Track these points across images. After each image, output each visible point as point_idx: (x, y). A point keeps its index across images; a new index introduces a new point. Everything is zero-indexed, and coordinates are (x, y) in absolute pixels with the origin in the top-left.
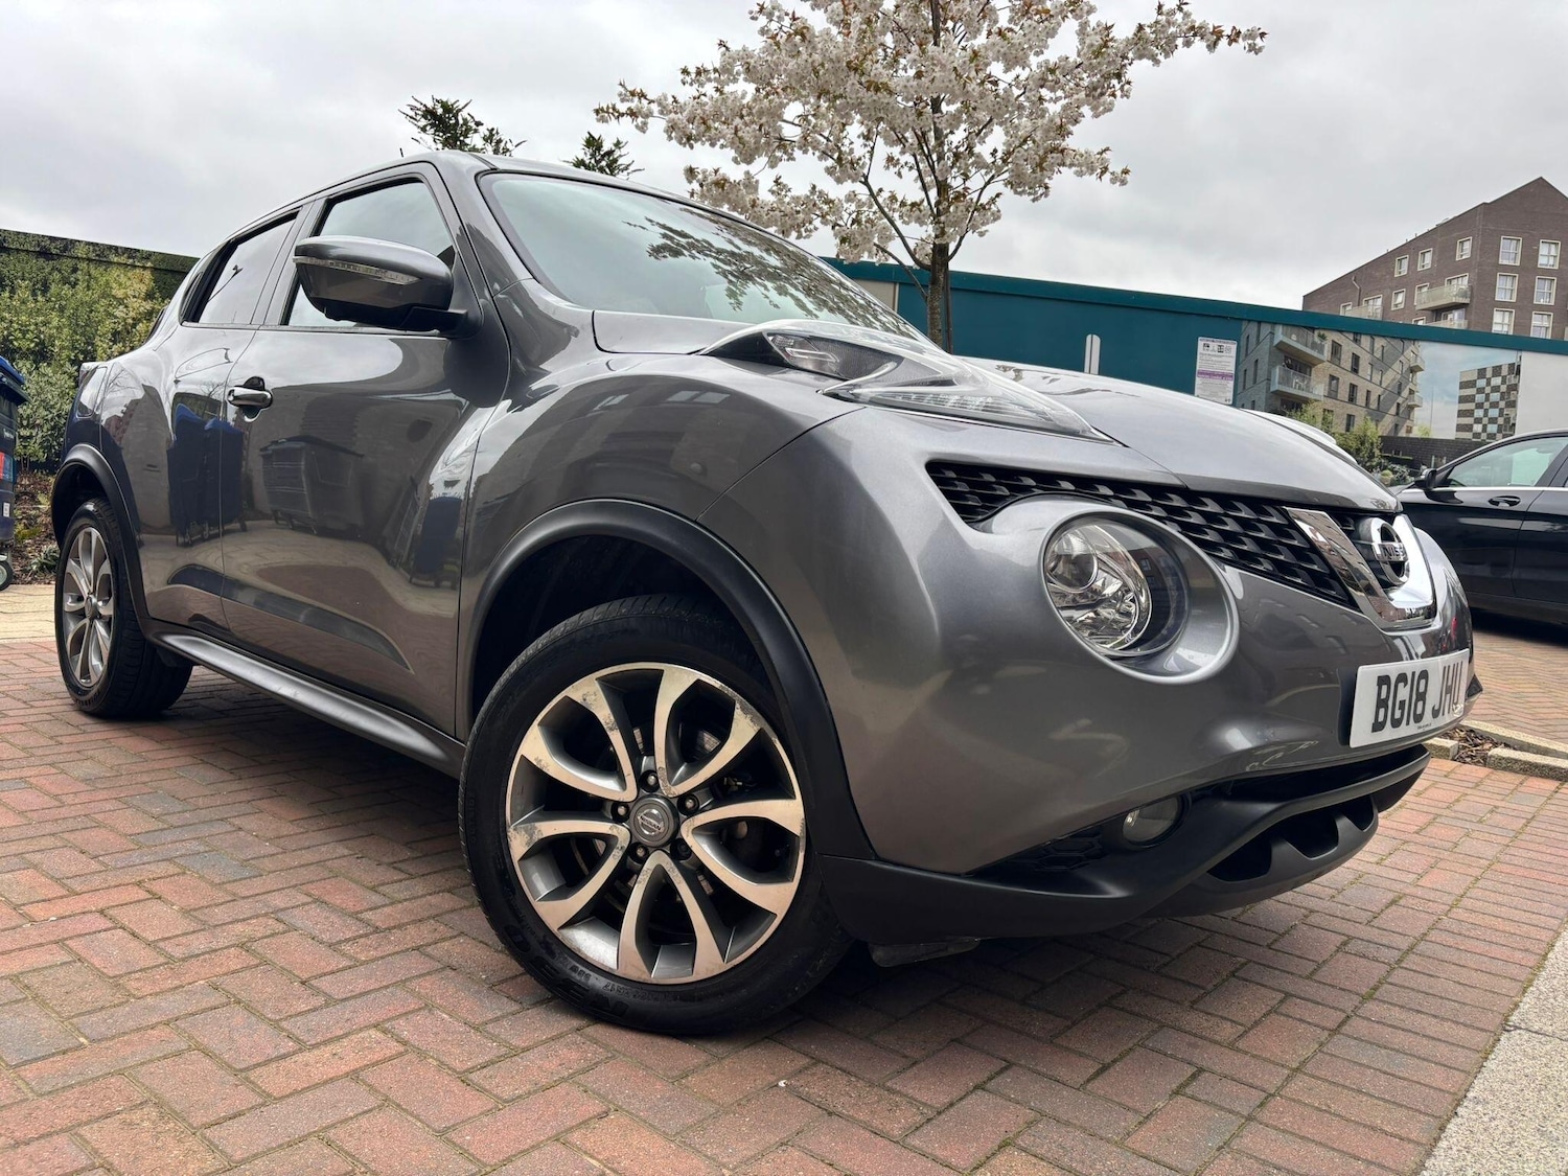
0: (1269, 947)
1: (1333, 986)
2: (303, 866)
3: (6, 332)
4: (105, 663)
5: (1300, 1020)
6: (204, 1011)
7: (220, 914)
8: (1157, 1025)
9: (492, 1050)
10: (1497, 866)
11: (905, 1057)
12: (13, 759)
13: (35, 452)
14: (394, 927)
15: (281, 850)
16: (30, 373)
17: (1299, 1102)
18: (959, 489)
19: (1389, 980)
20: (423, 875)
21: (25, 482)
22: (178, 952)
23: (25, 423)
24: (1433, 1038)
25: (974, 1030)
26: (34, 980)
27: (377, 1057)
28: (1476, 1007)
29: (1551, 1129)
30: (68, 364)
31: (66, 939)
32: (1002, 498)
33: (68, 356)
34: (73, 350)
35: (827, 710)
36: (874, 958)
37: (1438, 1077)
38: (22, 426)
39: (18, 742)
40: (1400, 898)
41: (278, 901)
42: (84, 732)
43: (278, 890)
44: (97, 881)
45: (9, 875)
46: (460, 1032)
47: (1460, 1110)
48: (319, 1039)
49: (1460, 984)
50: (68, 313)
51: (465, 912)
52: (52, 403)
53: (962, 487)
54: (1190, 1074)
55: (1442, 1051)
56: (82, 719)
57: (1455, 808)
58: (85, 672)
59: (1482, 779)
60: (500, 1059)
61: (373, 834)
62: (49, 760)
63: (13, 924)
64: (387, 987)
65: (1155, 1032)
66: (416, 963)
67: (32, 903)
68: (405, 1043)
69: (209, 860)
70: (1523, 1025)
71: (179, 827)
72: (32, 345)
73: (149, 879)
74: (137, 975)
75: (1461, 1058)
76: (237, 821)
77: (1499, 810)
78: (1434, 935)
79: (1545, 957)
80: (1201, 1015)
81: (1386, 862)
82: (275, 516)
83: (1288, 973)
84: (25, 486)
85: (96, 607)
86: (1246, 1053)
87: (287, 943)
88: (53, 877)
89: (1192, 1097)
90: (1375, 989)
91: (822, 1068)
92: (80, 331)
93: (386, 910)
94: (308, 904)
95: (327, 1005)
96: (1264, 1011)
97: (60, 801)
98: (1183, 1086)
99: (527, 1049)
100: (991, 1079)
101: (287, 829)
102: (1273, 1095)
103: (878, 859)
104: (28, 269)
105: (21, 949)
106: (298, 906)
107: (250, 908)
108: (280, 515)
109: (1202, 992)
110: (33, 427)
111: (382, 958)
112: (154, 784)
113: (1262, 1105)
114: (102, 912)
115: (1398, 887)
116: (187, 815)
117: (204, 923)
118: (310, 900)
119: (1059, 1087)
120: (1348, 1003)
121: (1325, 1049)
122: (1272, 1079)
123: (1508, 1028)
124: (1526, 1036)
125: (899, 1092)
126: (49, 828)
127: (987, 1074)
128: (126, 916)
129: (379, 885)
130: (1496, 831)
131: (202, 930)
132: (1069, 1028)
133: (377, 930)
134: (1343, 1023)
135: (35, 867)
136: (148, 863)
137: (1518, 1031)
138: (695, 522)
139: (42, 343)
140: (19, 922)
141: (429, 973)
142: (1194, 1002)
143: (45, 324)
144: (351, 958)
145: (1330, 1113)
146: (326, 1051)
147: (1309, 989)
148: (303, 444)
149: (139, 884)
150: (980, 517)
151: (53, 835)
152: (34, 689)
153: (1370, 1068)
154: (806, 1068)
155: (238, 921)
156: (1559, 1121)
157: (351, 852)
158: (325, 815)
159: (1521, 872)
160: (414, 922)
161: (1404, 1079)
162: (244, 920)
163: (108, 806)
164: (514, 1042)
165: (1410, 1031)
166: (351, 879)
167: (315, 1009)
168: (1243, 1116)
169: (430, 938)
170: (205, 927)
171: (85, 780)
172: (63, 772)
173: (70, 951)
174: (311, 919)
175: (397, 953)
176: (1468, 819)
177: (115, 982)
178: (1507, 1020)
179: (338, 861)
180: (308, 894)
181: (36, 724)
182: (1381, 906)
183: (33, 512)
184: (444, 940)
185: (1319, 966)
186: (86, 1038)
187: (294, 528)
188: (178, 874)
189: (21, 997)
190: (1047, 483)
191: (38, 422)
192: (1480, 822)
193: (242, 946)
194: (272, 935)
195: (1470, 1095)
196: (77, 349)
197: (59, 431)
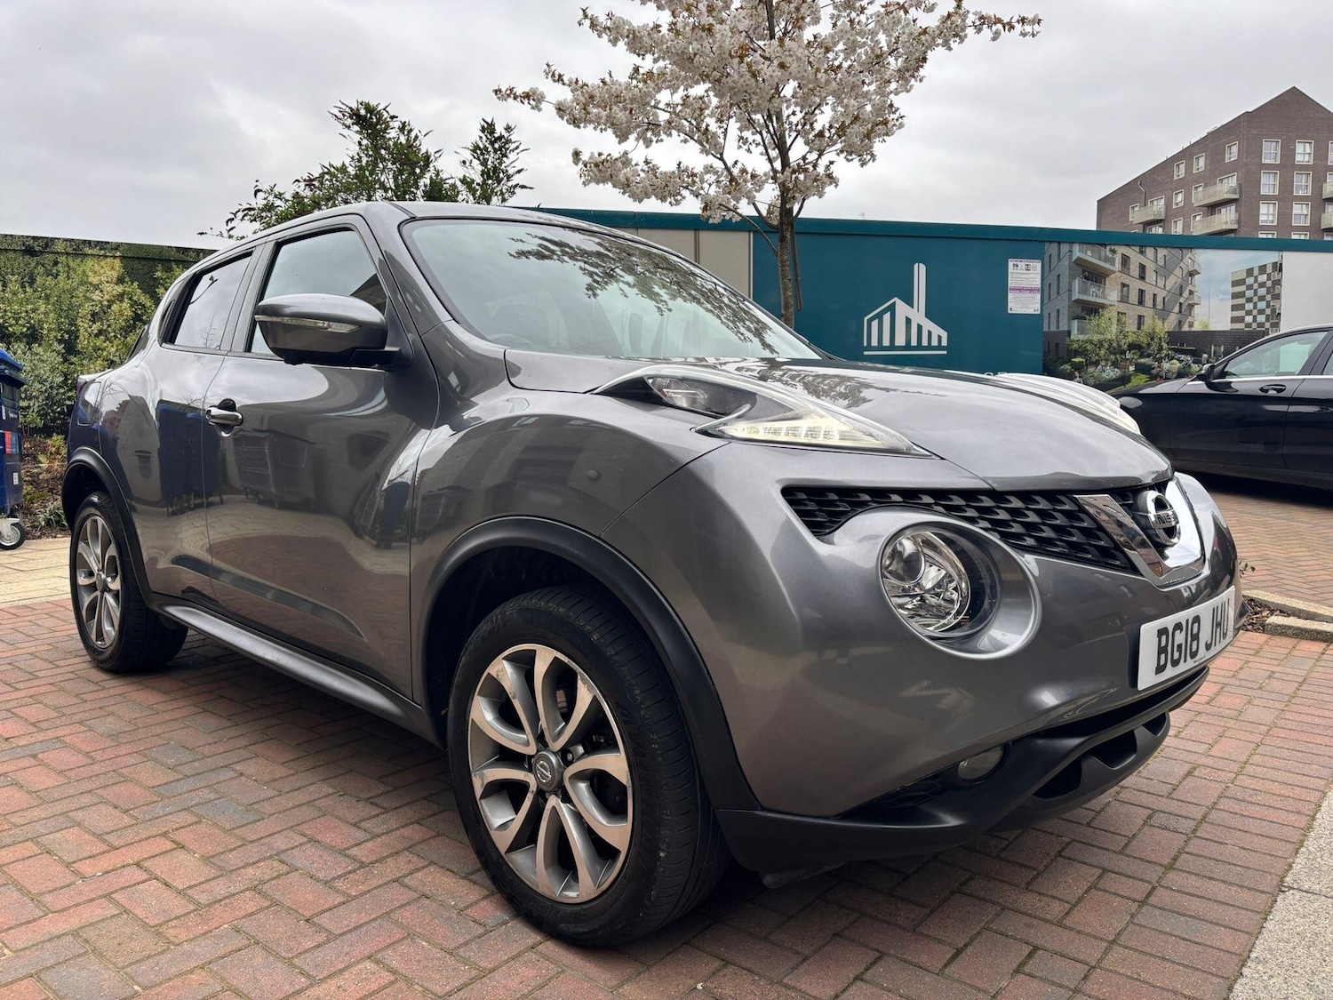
0: (1088, 825)
1: (1141, 859)
2: (296, 806)
4: (117, 628)
5: (1115, 894)
6: (230, 953)
7: (234, 859)
8: (999, 909)
9: (466, 972)
10: (1275, 731)
11: (797, 953)
12: (47, 720)
13: (33, 420)
14: (376, 861)
15: (277, 793)
16: (25, 354)
17: (1115, 972)
18: (809, 508)
19: (1186, 850)
20: (395, 808)
21: (27, 445)
22: (203, 899)
24: (1223, 903)
25: (851, 924)
26: (90, 934)
27: (374, 987)
28: (1257, 870)
29: (1318, 983)
30: (56, 343)
31: (112, 893)
32: (844, 513)
33: (55, 337)
34: (59, 332)
35: (714, 692)
36: (764, 882)
37: (1225, 939)
38: (21, 398)
39: (49, 703)
40: (1195, 769)
41: (280, 843)
42: (104, 688)
43: (279, 832)
44: (130, 835)
45: (59, 835)
46: (439, 959)
47: (1245, 971)
48: (325, 973)
49: (1245, 849)
50: (52, 300)
51: (432, 841)
52: (45, 377)
53: (812, 507)
54: (1027, 952)
55: (1230, 915)
56: (99, 676)
57: (1241, 676)
58: (100, 635)
59: (1261, 645)
60: (473, 980)
61: (351, 771)
62: (77, 718)
63: (68, 882)
64: (375, 919)
65: (998, 915)
66: (397, 895)
67: (81, 860)
68: (394, 972)
69: (220, 807)
70: (1295, 886)
71: (192, 776)
72: (25, 329)
73: (173, 830)
74: (173, 923)
75: (1245, 920)
76: (238, 767)
77: (1276, 676)
78: (1224, 804)
79: (1313, 818)
80: (1035, 895)
81: (1182, 735)
82: (245, 491)
83: (1105, 849)
84: (27, 449)
85: (105, 582)
86: (1072, 929)
87: (291, 883)
88: (94, 833)
89: (1029, 975)
90: (1175, 859)
91: (731, 969)
92: (63, 314)
93: (369, 845)
94: (301, 845)
95: (328, 941)
96: (1086, 888)
97: (91, 757)
98: (1023, 964)
99: (493, 970)
100: (866, 970)
101: (280, 771)
102: (1094, 968)
103: (764, 809)
104: (16, 265)
105: (77, 905)
106: (296, 847)
107: (258, 852)
108: (248, 490)
109: (1035, 872)
110: (30, 399)
111: (369, 891)
112: (167, 735)
113: (1085, 978)
114: (137, 864)
115: (1192, 758)
116: (197, 764)
117: (221, 868)
118: (305, 840)
119: (921, 973)
120: (1153, 874)
121: (1135, 921)
122: (1091, 952)
123: (1283, 889)
124: (1298, 895)
125: (793, 988)
126: (85, 786)
127: (864, 965)
128: (157, 866)
129: (361, 821)
130: (1274, 696)
131: (221, 876)
132: (929, 915)
133: (363, 865)
134: (1150, 894)
135: (79, 824)
136: (170, 814)
137: (1292, 891)
138: (599, 538)
139: (32, 327)
140: (73, 879)
141: (408, 904)
142: (1029, 884)
143: (34, 311)
144: (344, 893)
145: (1140, 980)
146: (332, 983)
147: (1124, 864)
148: (267, 434)
149: (165, 835)
150: (828, 531)
151: (90, 791)
152: (57, 648)
153: (1171, 935)
154: (719, 970)
155: (249, 865)
156: (1324, 975)
157: (335, 791)
158: (310, 755)
159: (1294, 735)
160: (392, 855)
161: (1199, 944)
162: (254, 863)
163: (131, 760)
164: (482, 964)
165: (1204, 897)
166: (338, 817)
167: (319, 946)
168: (1070, 989)
169: (406, 868)
170: (223, 872)
171: (111, 736)
172: (91, 729)
173: (117, 904)
174: (308, 858)
175: (381, 886)
176: (1249, 686)
177: (157, 931)
178: (1282, 881)
179: (324, 800)
180: (304, 835)
181: (62, 684)
182: (1179, 778)
183: (36, 470)
184: (418, 870)
185: (1130, 841)
186: (140, 986)
187: (261, 503)
188: (196, 823)
189: (82, 951)
190: (880, 497)
191: (34, 394)
192: (1260, 688)
193: (254, 888)
194: (278, 877)
195: (1253, 955)
196: (62, 330)
197: (53, 400)
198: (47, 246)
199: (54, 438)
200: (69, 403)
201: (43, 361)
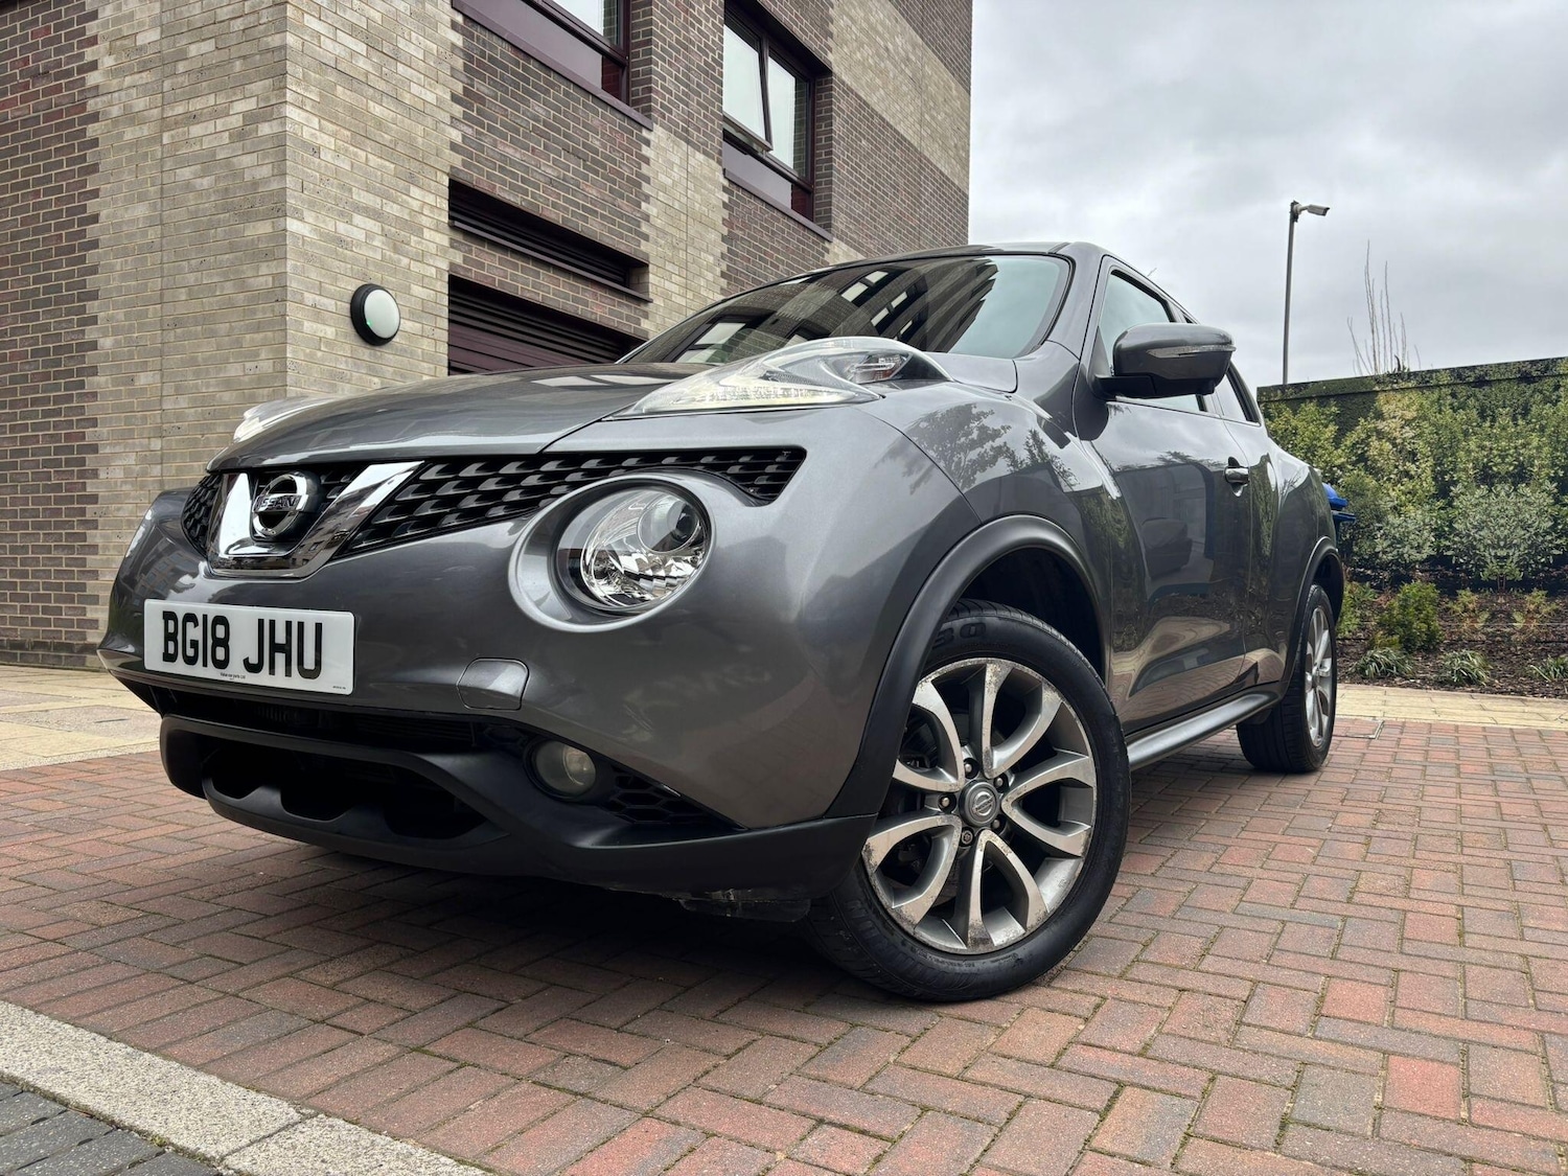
3: (1485, 460)
13: (1510, 572)
16: (1508, 495)
21: (1501, 600)
23: (1502, 543)
30: (1547, 482)
33: (1548, 474)
34: (1552, 468)
38: (1499, 546)
50: (1548, 431)
52: (1530, 522)
72: (1512, 468)
84: (1501, 605)
92: (1560, 447)
104: (1509, 397)
110: (1510, 548)
139: (1521, 465)
143: (1524, 446)
183: (1508, 630)
191: (1515, 541)
196: (1556, 465)
197: (1537, 548)
198: (1547, 369)
199: (1534, 594)
200: (1556, 552)
201: (1530, 504)
